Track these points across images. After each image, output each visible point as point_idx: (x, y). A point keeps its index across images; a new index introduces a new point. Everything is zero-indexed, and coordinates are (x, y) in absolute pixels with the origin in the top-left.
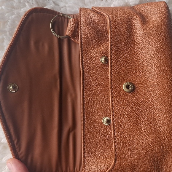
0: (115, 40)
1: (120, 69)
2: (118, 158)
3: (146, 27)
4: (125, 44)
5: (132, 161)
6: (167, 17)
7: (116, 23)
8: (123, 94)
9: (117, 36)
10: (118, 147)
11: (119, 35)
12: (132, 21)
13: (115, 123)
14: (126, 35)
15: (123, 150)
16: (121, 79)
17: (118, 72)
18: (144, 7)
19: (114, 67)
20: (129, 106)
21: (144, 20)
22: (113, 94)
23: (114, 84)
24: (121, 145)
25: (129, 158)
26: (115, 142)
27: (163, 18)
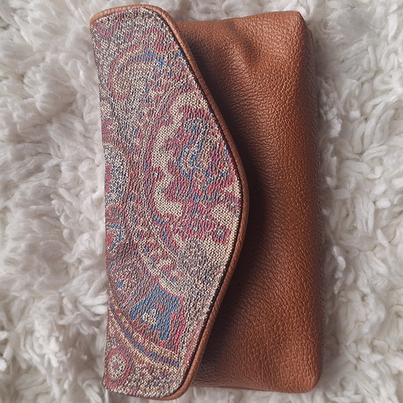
3: (256, 71)
6: (302, 50)
12: (226, 55)
18: (256, 23)
21: (252, 53)
27: (293, 51)
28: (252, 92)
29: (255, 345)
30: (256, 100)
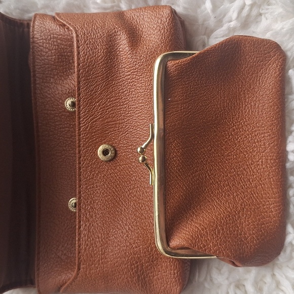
0: (85, 74)
1: (93, 122)
2: (83, 264)
3: (136, 53)
4: (102, 80)
5: (104, 268)
6: (172, 37)
7: (87, 44)
8: (98, 163)
9: (89, 66)
10: (83, 247)
11: (93, 66)
12: (115, 40)
13: (82, 210)
14: (105, 65)
15: (90, 252)
16: (96, 139)
17: (91, 127)
18: (140, 14)
19: (84, 118)
20: (105, 183)
22: (82, 163)
23: (83, 147)
24: (87, 245)
25: (99, 264)
26: (79, 240)
27: (165, 37)
28: (134, 69)
29: (134, 262)
30: (136, 75)
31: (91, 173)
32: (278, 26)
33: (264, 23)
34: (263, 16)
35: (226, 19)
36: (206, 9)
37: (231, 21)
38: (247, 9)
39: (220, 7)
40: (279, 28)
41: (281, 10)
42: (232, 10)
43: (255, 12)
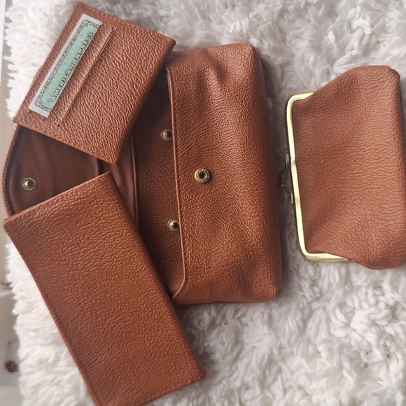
0: (180, 106)
1: (189, 149)
2: (191, 275)
3: (225, 86)
4: (195, 112)
5: (209, 277)
7: (181, 81)
8: (196, 185)
9: (183, 100)
10: (189, 260)
11: (187, 99)
12: (204, 76)
13: (184, 228)
14: (197, 98)
15: (196, 263)
16: (192, 164)
17: (187, 154)
18: (223, 52)
19: (181, 147)
20: (203, 202)
21: (222, 74)
22: (181, 187)
23: (181, 171)
24: (193, 258)
25: (205, 274)
28: (223, 100)
30: (226, 105)
31: (190, 195)
32: (395, 52)
33: (383, 50)
34: (381, 44)
35: (348, 48)
36: (329, 40)
37: (353, 50)
38: (366, 38)
39: (341, 38)
40: (396, 54)
41: (397, 38)
42: (353, 40)
43: (374, 40)
